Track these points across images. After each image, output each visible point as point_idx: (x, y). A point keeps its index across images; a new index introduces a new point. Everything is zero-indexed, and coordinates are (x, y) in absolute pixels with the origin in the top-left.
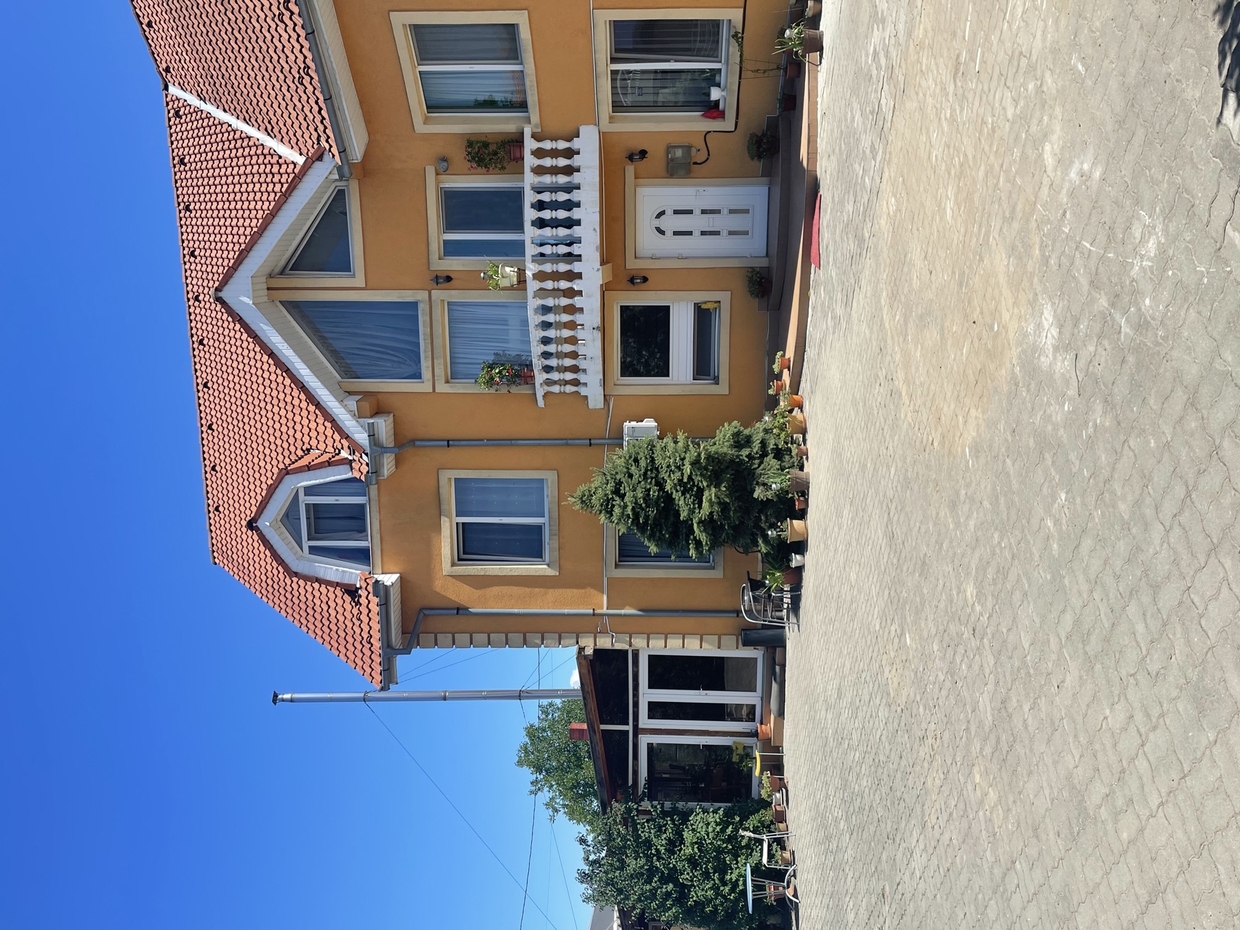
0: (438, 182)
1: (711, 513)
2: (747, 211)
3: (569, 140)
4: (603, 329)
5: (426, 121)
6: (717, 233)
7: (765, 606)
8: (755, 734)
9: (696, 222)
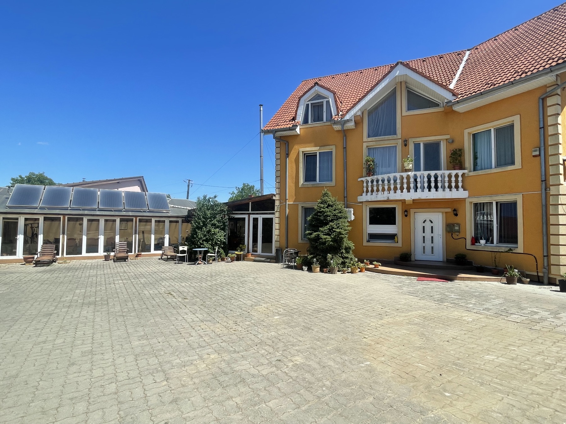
0: (443, 140)
1: (322, 239)
2: (432, 253)
3: (462, 187)
4: (388, 201)
5: (469, 133)
6: (424, 242)
7: (289, 257)
8: (248, 252)
9: (428, 234)
